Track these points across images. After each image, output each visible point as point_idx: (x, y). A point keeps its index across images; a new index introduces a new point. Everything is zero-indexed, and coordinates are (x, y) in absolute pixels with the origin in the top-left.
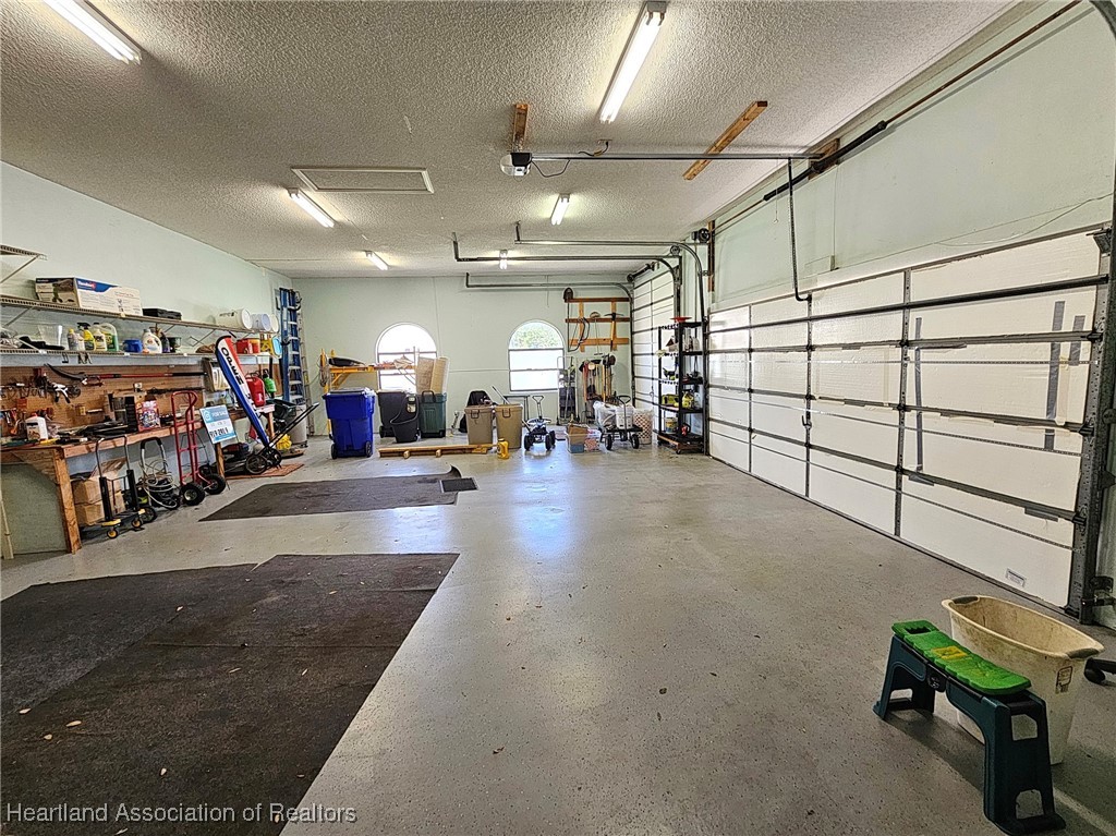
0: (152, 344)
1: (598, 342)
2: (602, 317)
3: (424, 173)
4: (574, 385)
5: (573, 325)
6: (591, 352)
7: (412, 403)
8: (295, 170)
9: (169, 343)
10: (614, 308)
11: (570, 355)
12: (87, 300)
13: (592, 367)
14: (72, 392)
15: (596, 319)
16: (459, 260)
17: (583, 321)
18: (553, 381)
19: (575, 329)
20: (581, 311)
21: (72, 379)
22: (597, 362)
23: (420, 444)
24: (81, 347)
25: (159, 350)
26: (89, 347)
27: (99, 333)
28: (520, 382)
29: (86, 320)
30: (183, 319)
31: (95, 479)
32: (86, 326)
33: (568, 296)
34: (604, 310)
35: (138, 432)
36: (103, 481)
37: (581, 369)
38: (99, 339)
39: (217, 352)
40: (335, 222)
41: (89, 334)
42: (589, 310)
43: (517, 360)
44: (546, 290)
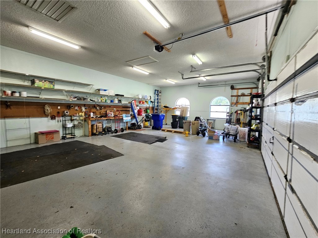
0: (116, 101)
1: (243, 103)
2: (246, 94)
3: (150, 57)
4: (232, 118)
5: (234, 98)
6: (240, 107)
7: (177, 118)
8: (127, 62)
9: (120, 101)
10: (252, 91)
11: (231, 107)
12: (102, 93)
13: (239, 112)
14: (101, 109)
15: (243, 95)
16: (183, 79)
17: (238, 96)
18: (224, 116)
19: (235, 99)
20: (238, 93)
21: (101, 107)
22: (241, 110)
23: (178, 130)
24: (100, 101)
25: (117, 102)
26: (101, 101)
27: (104, 98)
28: (213, 115)
29: (102, 96)
30: (124, 96)
31: (96, 125)
32: (101, 97)
33: (232, 88)
34: (247, 92)
35: (106, 117)
36: (97, 125)
37: (235, 112)
38: (103, 100)
39: (131, 103)
40: (149, 73)
41: (102, 99)
42: (240, 92)
43: (213, 109)
44: (224, 86)
